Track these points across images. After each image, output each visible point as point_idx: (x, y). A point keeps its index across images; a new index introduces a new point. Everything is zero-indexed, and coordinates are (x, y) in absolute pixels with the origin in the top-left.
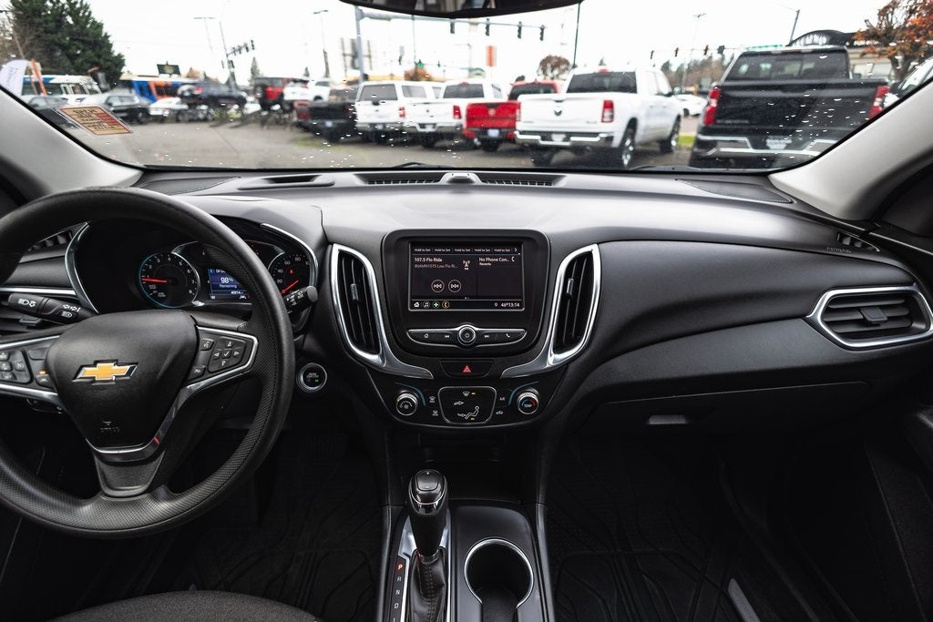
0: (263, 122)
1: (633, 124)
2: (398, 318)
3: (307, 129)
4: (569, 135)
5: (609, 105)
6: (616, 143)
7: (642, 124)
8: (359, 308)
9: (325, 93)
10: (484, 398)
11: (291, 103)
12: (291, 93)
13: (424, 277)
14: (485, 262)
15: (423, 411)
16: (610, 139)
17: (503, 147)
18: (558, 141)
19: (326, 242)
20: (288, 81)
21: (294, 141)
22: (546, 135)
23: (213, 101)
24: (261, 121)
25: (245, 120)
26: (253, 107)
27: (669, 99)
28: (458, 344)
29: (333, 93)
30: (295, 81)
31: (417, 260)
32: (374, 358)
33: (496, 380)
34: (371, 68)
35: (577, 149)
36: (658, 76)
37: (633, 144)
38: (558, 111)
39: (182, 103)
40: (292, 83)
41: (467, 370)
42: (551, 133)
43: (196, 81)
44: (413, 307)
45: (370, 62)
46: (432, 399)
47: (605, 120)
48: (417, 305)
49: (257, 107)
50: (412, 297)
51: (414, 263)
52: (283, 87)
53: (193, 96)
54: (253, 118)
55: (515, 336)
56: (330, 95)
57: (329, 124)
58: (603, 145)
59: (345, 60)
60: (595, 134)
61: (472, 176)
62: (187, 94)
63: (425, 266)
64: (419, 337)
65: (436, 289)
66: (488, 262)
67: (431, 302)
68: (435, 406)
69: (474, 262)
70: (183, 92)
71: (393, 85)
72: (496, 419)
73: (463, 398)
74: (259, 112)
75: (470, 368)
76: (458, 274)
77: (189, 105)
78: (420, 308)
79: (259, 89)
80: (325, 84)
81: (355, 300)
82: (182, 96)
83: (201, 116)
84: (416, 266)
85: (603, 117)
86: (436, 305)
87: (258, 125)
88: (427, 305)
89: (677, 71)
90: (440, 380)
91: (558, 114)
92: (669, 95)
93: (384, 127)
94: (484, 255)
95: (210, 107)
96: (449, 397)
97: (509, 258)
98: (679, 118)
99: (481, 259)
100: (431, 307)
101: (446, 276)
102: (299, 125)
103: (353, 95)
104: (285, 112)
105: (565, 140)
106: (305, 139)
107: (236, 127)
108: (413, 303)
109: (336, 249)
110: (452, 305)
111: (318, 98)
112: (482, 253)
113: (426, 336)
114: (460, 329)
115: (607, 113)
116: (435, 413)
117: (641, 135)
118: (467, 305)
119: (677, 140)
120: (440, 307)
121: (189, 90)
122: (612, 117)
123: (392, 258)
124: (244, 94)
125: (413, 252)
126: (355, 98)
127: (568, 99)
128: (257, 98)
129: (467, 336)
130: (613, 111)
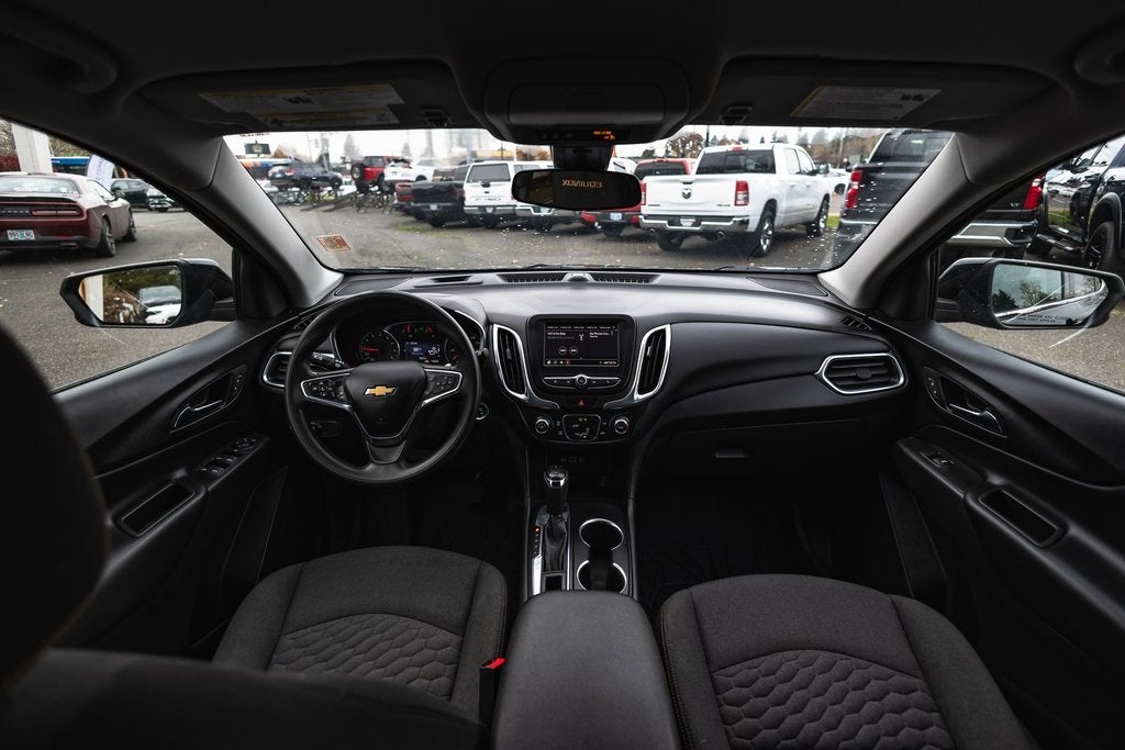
0: (360, 206)
1: (771, 206)
2: (537, 370)
3: (407, 213)
4: (699, 219)
5: (742, 187)
6: (752, 226)
7: (782, 206)
8: (511, 363)
9: (429, 173)
10: (593, 423)
11: (392, 184)
12: (391, 174)
13: (554, 345)
15: (552, 431)
16: (746, 223)
17: (627, 232)
18: (687, 225)
19: (489, 323)
20: (389, 160)
21: (394, 226)
22: (674, 220)
23: (305, 183)
24: (357, 203)
25: (339, 204)
26: (349, 189)
27: (813, 178)
28: (577, 387)
29: (436, 173)
30: (397, 161)
31: (550, 334)
32: (522, 396)
33: (600, 411)
34: (480, 146)
35: (709, 234)
36: (799, 153)
37: (772, 227)
38: (686, 192)
39: (273, 185)
40: (393, 163)
41: (581, 403)
42: (680, 216)
43: (288, 161)
44: (546, 363)
45: (479, 139)
46: (558, 423)
47: (738, 202)
48: (549, 362)
49: (352, 188)
50: (546, 357)
51: (547, 335)
52: (384, 168)
53: (285, 178)
54: (349, 200)
55: (612, 382)
56: (435, 175)
57: (434, 207)
58: (737, 229)
59: (451, 138)
60: (729, 218)
61: (587, 275)
62: (278, 176)
63: (555, 337)
64: (550, 382)
65: (561, 352)
66: (595, 335)
67: (558, 361)
68: (561, 428)
69: (587, 335)
70: (275, 173)
71: (506, 165)
72: (601, 438)
73: (578, 423)
74: (355, 193)
75: (583, 402)
76: (576, 343)
77: (279, 187)
78: (551, 364)
79: (357, 169)
80: (429, 163)
81: (509, 360)
82: (273, 179)
83: (291, 199)
84: (549, 337)
85: (736, 199)
86: (562, 362)
87: (355, 208)
88: (556, 362)
89: (833, 142)
90: (564, 410)
91: (687, 196)
92: (813, 173)
93: (494, 210)
94: (593, 331)
95: (301, 190)
96: (569, 422)
97: (610, 333)
98: (827, 197)
99: (591, 334)
100: (559, 363)
101: (568, 345)
102: (400, 208)
103: (461, 175)
104: (384, 192)
105: (694, 225)
106: (405, 224)
107: (330, 211)
108: (546, 361)
109: (496, 327)
110: (572, 363)
111: (421, 178)
112: (592, 329)
113: (555, 382)
114: (577, 377)
115: (741, 196)
116: (560, 433)
117: (780, 218)
118: (581, 362)
119: (825, 222)
120: (564, 364)
121: (281, 172)
122: (747, 199)
123: (533, 332)
124: (339, 175)
125: (547, 329)
126: (464, 179)
127: (697, 180)
128: (354, 179)
129: (581, 381)
130: (747, 194)
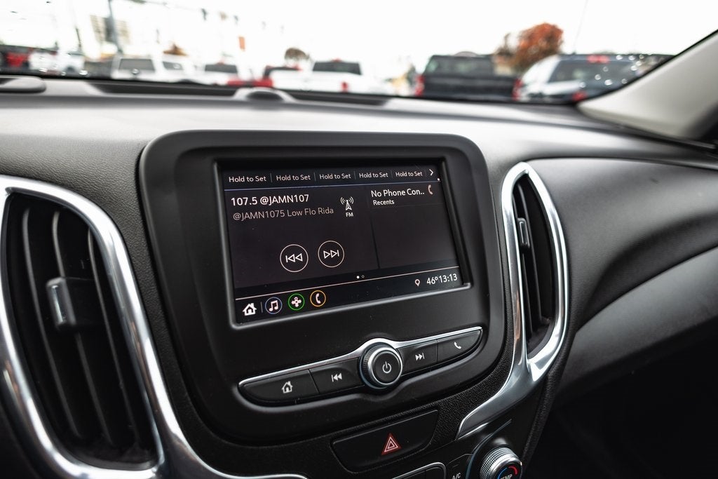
12: (38, 63)
13: (260, 241)
14: (384, 198)
20: (34, 50)
28: (365, 390)
31: (238, 202)
41: (391, 445)
44: (241, 318)
48: (250, 309)
50: (236, 293)
51: (230, 210)
52: (28, 56)
63: (258, 215)
64: (269, 395)
65: (290, 265)
66: (387, 198)
67: (285, 299)
69: (362, 200)
71: (151, 60)
75: (398, 441)
78: (260, 315)
81: (66, 326)
84: (237, 216)
86: (297, 302)
88: (275, 306)
94: (379, 184)
97: (424, 189)
99: (374, 194)
100: (286, 310)
101: (308, 234)
108: (240, 307)
110: (333, 298)
111: (70, 69)
112: (372, 180)
113: (288, 389)
120: (307, 307)
123: (171, 200)
125: (225, 184)
129: (387, 369)
